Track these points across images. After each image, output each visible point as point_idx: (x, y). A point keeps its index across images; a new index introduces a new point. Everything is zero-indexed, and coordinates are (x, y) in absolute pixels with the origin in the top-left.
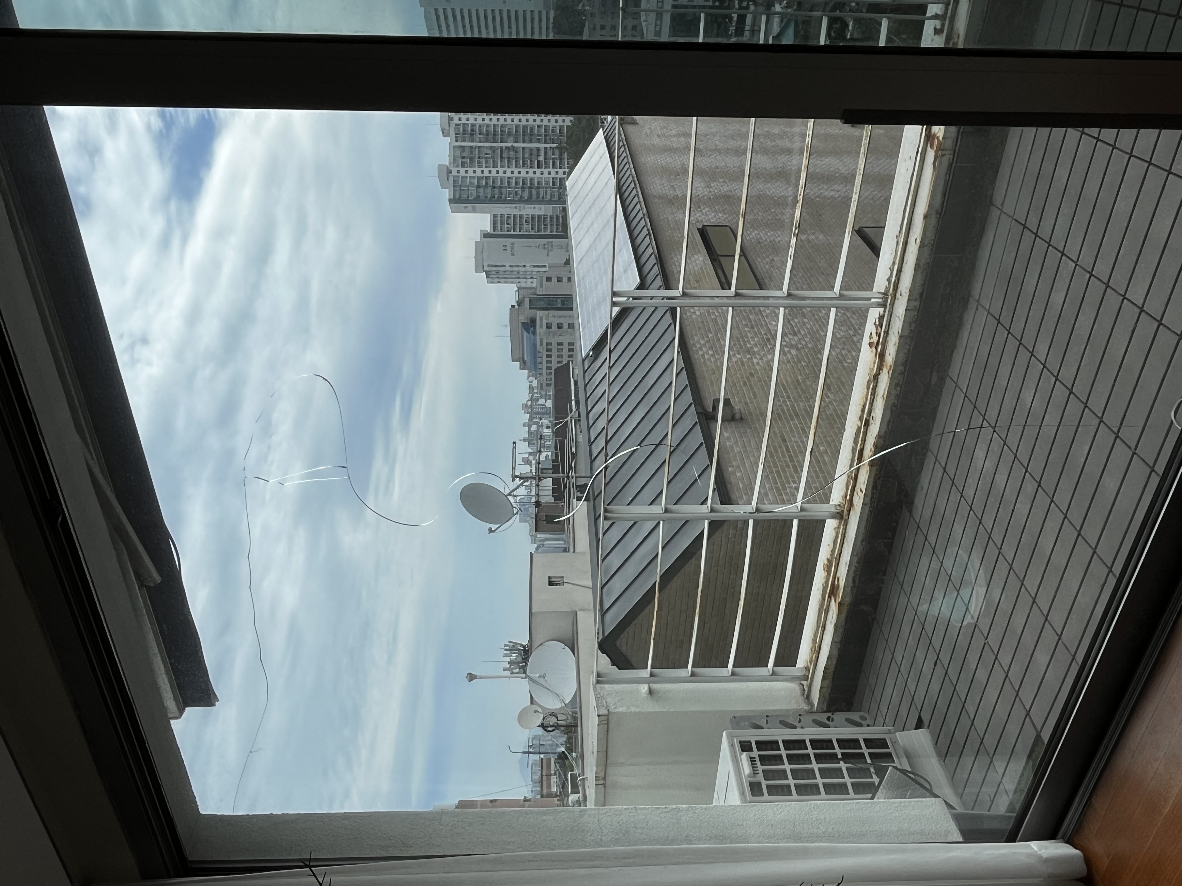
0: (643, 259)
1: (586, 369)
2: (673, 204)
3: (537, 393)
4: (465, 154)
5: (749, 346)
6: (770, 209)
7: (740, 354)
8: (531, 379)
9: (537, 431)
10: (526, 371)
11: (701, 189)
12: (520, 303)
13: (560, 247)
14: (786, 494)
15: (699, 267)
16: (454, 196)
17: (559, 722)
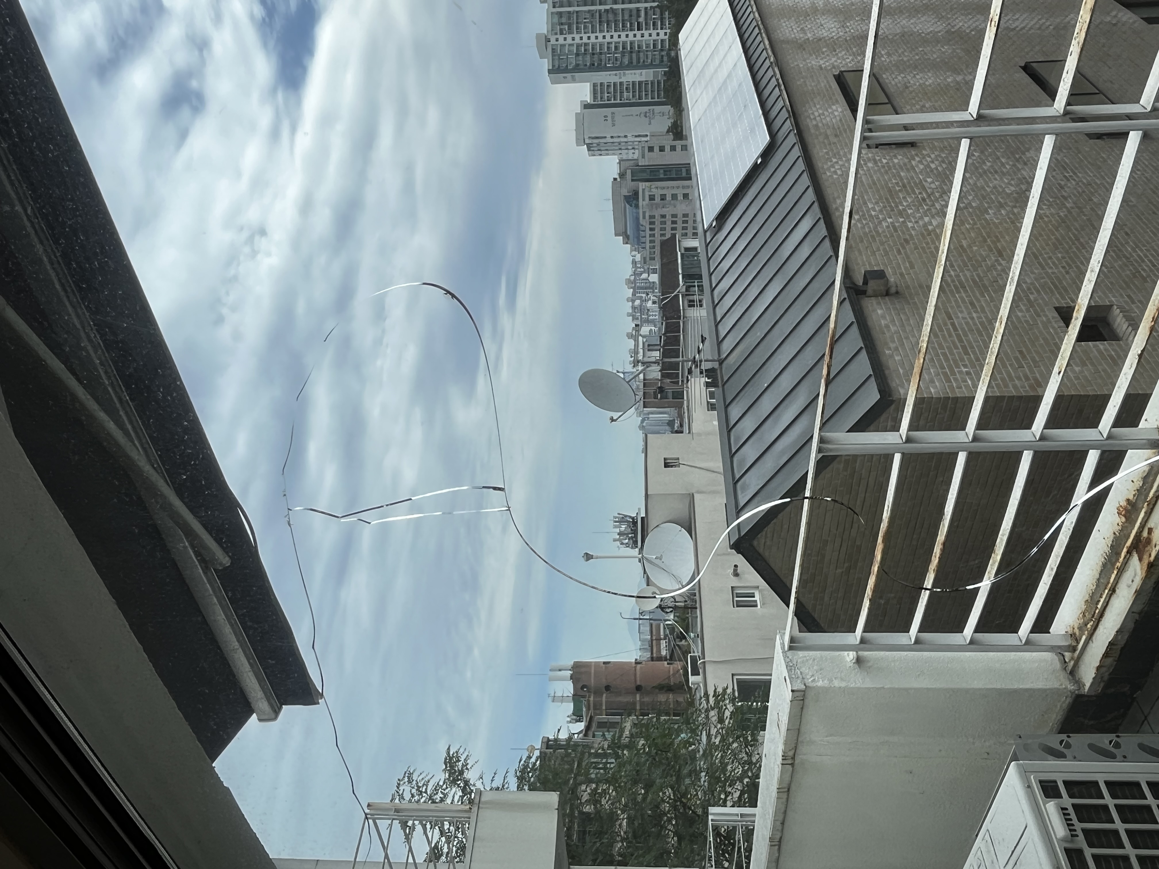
0: (773, 114)
1: (708, 241)
2: (804, 49)
3: (640, 268)
4: (564, 20)
5: (901, 208)
6: (917, 48)
7: (891, 218)
8: (634, 253)
9: (641, 306)
10: (629, 246)
11: (834, 29)
12: (623, 175)
13: (661, 114)
14: (956, 380)
15: (838, 118)
16: (553, 66)
17: (677, 604)
